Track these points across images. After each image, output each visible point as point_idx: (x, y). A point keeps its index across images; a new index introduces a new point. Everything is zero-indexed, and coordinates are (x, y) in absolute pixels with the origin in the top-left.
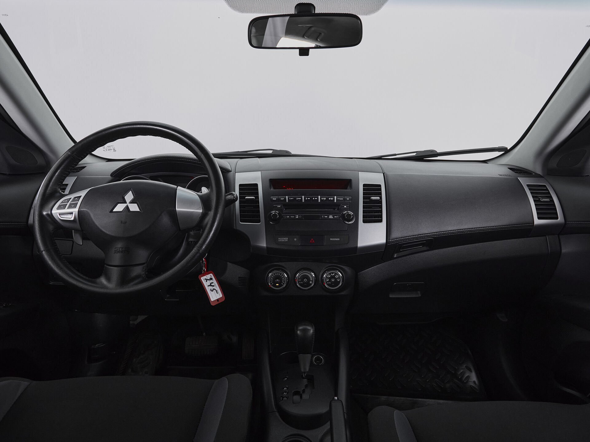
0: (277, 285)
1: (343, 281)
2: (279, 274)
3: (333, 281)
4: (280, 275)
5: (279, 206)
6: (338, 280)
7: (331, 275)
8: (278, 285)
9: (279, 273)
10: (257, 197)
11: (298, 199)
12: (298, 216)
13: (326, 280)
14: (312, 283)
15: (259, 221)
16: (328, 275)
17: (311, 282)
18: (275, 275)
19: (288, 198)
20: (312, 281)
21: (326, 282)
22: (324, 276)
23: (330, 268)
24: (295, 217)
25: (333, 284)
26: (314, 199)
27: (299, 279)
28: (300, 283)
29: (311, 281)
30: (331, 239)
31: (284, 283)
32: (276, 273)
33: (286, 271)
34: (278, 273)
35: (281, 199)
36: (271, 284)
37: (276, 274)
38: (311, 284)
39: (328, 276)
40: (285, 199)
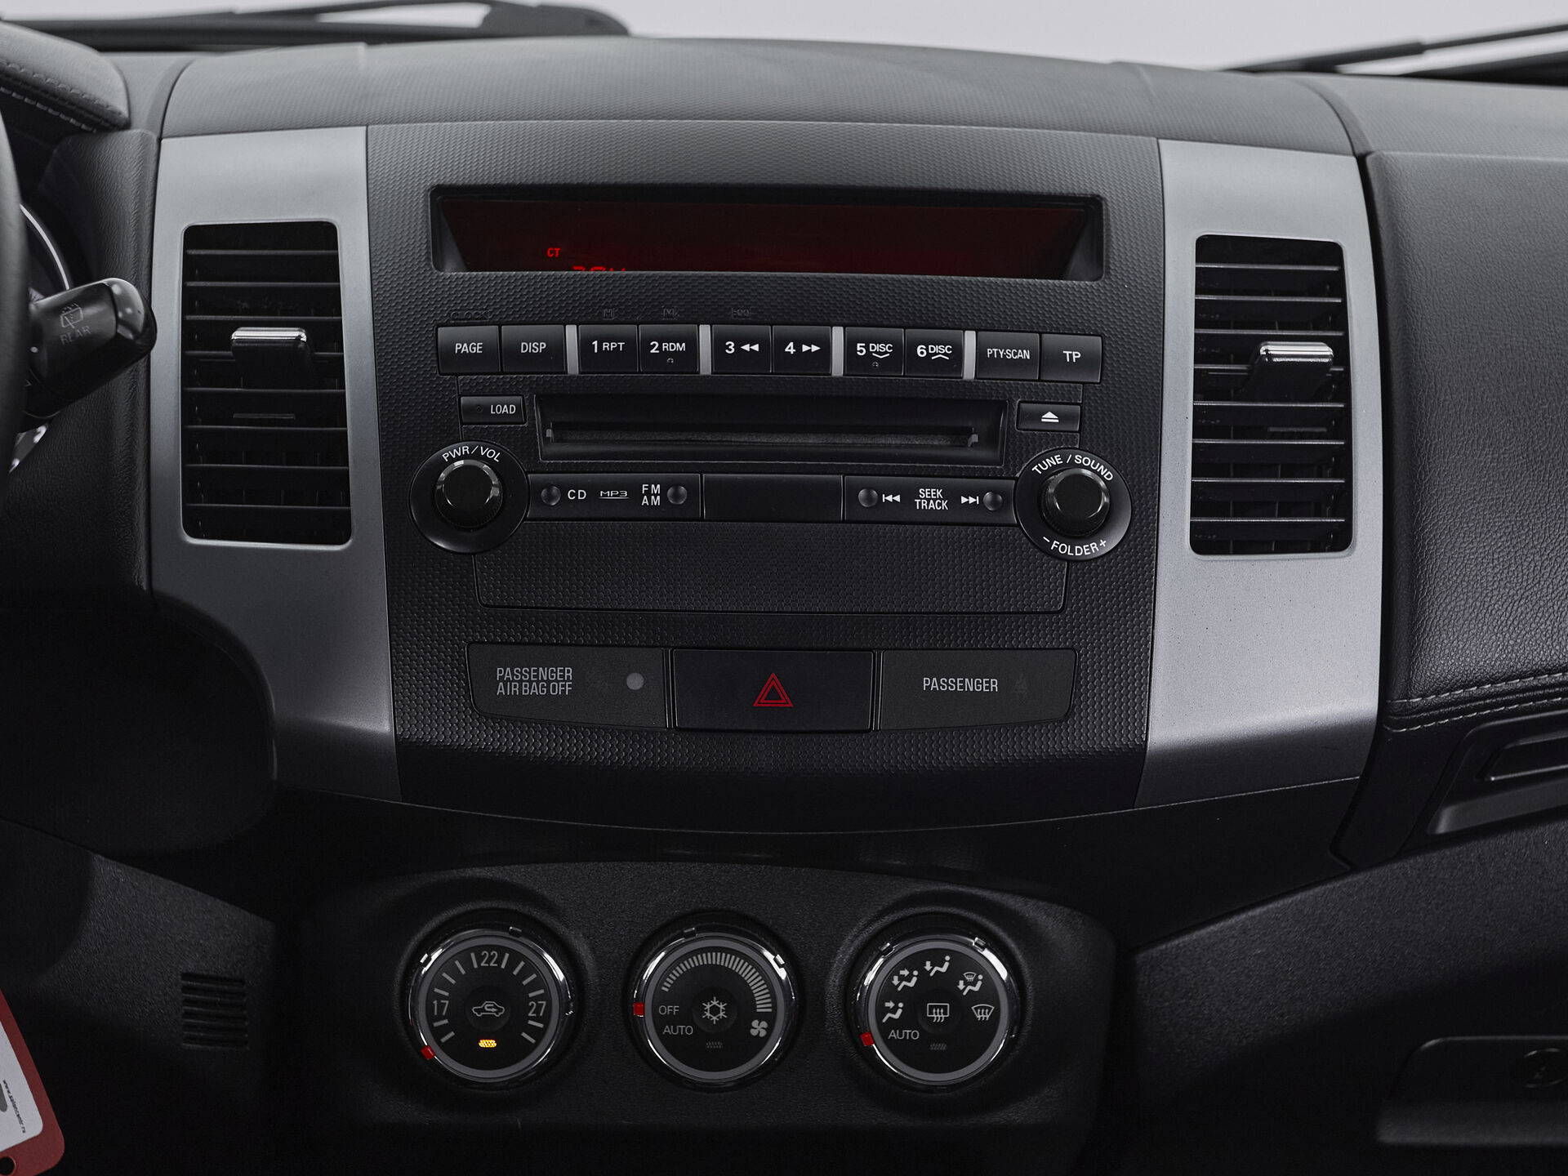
0: (483, 1044)
1: (1017, 1021)
2: (499, 961)
3: (939, 1016)
4: (512, 964)
5: (505, 409)
6: (982, 1015)
7: (924, 974)
8: (492, 1044)
9: (502, 950)
10: (329, 334)
11: (664, 354)
12: (656, 489)
13: (881, 1011)
14: (769, 1030)
15: (338, 530)
16: (895, 971)
17: (758, 1028)
18: (467, 963)
19: (584, 345)
20: (770, 1018)
21: (884, 1029)
22: (870, 976)
23: (912, 911)
24: (636, 494)
25: (934, 1047)
26: (790, 348)
27: (661, 999)
28: (668, 1030)
29: (761, 1017)
30: (930, 683)
31: (539, 1034)
32: (478, 950)
33: (561, 929)
34: (490, 948)
35: (527, 347)
36: (437, 1033)
37: (480, 959)
38: (761, 1043)
39: (902, 978)
40: (557, 350)
